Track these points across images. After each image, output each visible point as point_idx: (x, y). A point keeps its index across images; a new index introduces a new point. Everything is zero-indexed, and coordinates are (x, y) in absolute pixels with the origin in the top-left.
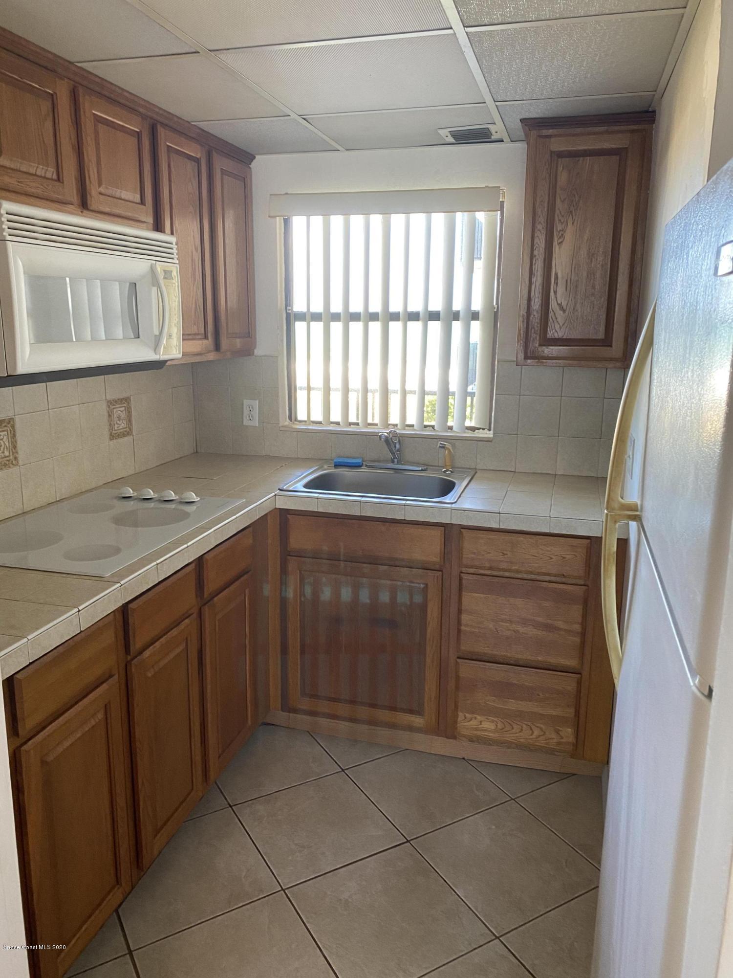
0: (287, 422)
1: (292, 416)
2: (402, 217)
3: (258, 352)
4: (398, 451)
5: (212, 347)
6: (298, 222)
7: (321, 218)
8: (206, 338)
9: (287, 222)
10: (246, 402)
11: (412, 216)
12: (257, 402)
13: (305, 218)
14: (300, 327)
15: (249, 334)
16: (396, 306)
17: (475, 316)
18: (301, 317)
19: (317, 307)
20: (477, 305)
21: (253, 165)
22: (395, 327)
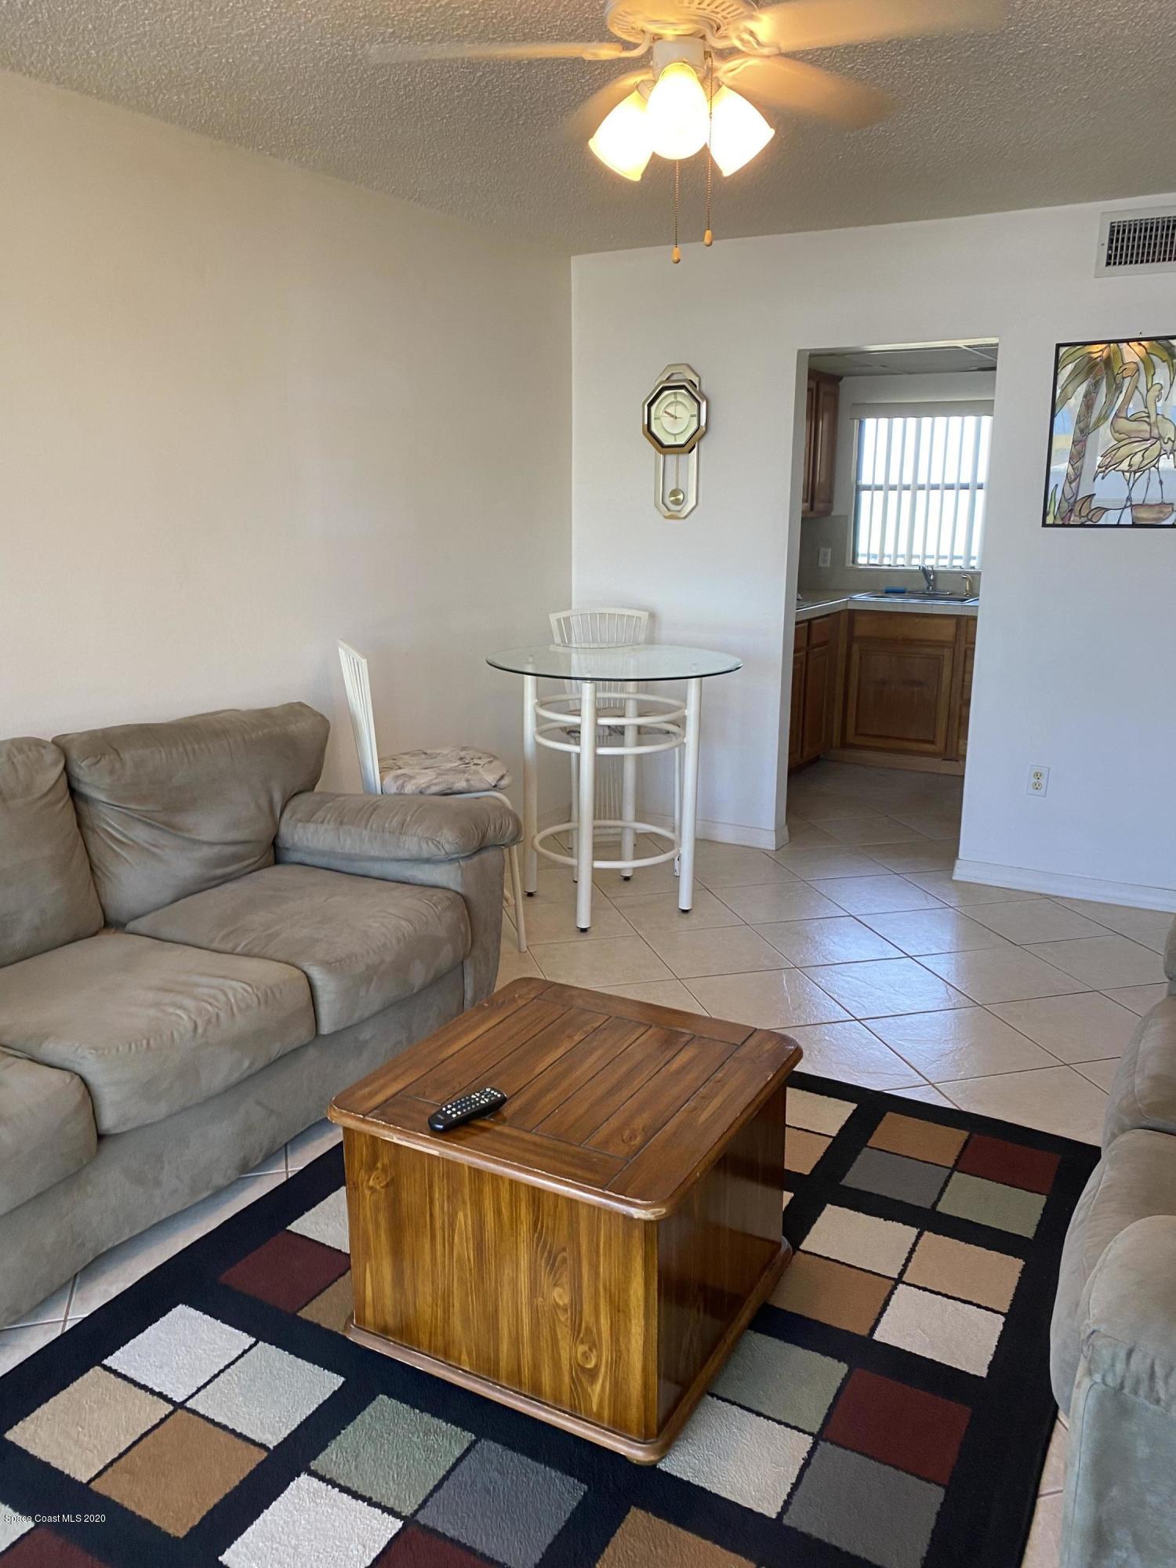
0: (851, 565)
1: (854, 561)
2: (930, 419)
3: (833, 514)
4: (933, 580)
5: (809, 509)
6: (870, 423)
7: (887, 420)
8: (807, 501)
9: (861, 423)
10: (822, 550)
11: (937, 419)
12: (830, 550)
13: (875, 419)
14: (865, 496)
15: (830, 501)
16: (922, 480)
17: (980, 487)
18: (868, 488)
19: (880, 481)
20: (982, 478)
21: (841, 383)
22: (921, 494)
